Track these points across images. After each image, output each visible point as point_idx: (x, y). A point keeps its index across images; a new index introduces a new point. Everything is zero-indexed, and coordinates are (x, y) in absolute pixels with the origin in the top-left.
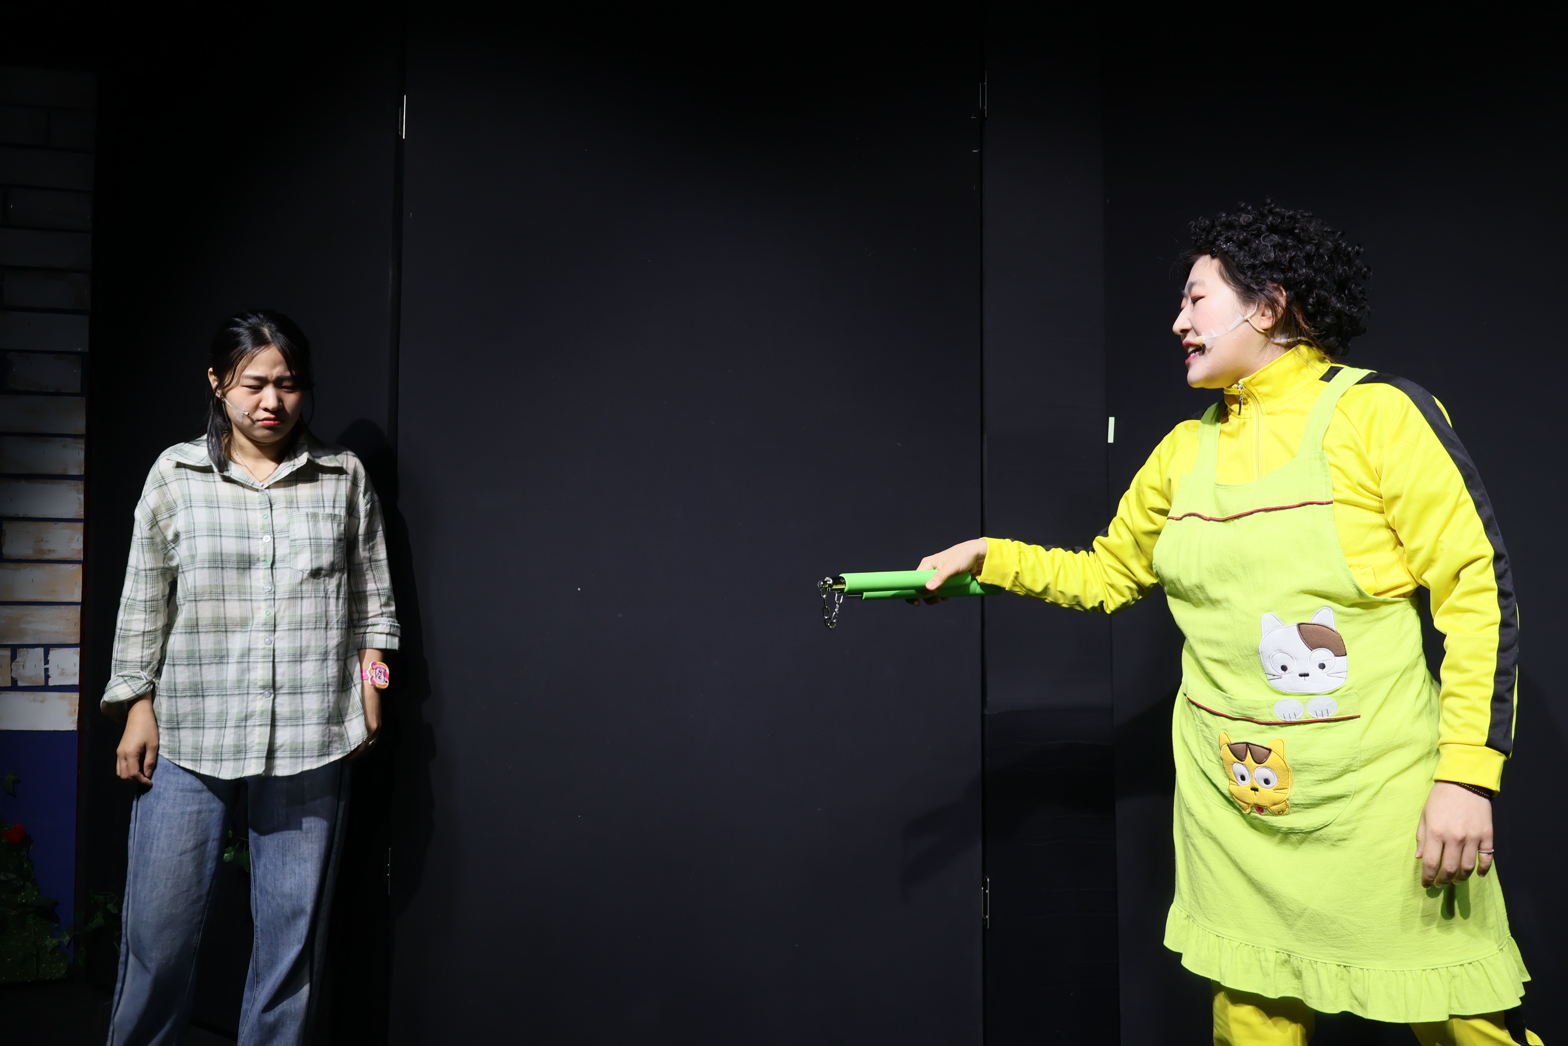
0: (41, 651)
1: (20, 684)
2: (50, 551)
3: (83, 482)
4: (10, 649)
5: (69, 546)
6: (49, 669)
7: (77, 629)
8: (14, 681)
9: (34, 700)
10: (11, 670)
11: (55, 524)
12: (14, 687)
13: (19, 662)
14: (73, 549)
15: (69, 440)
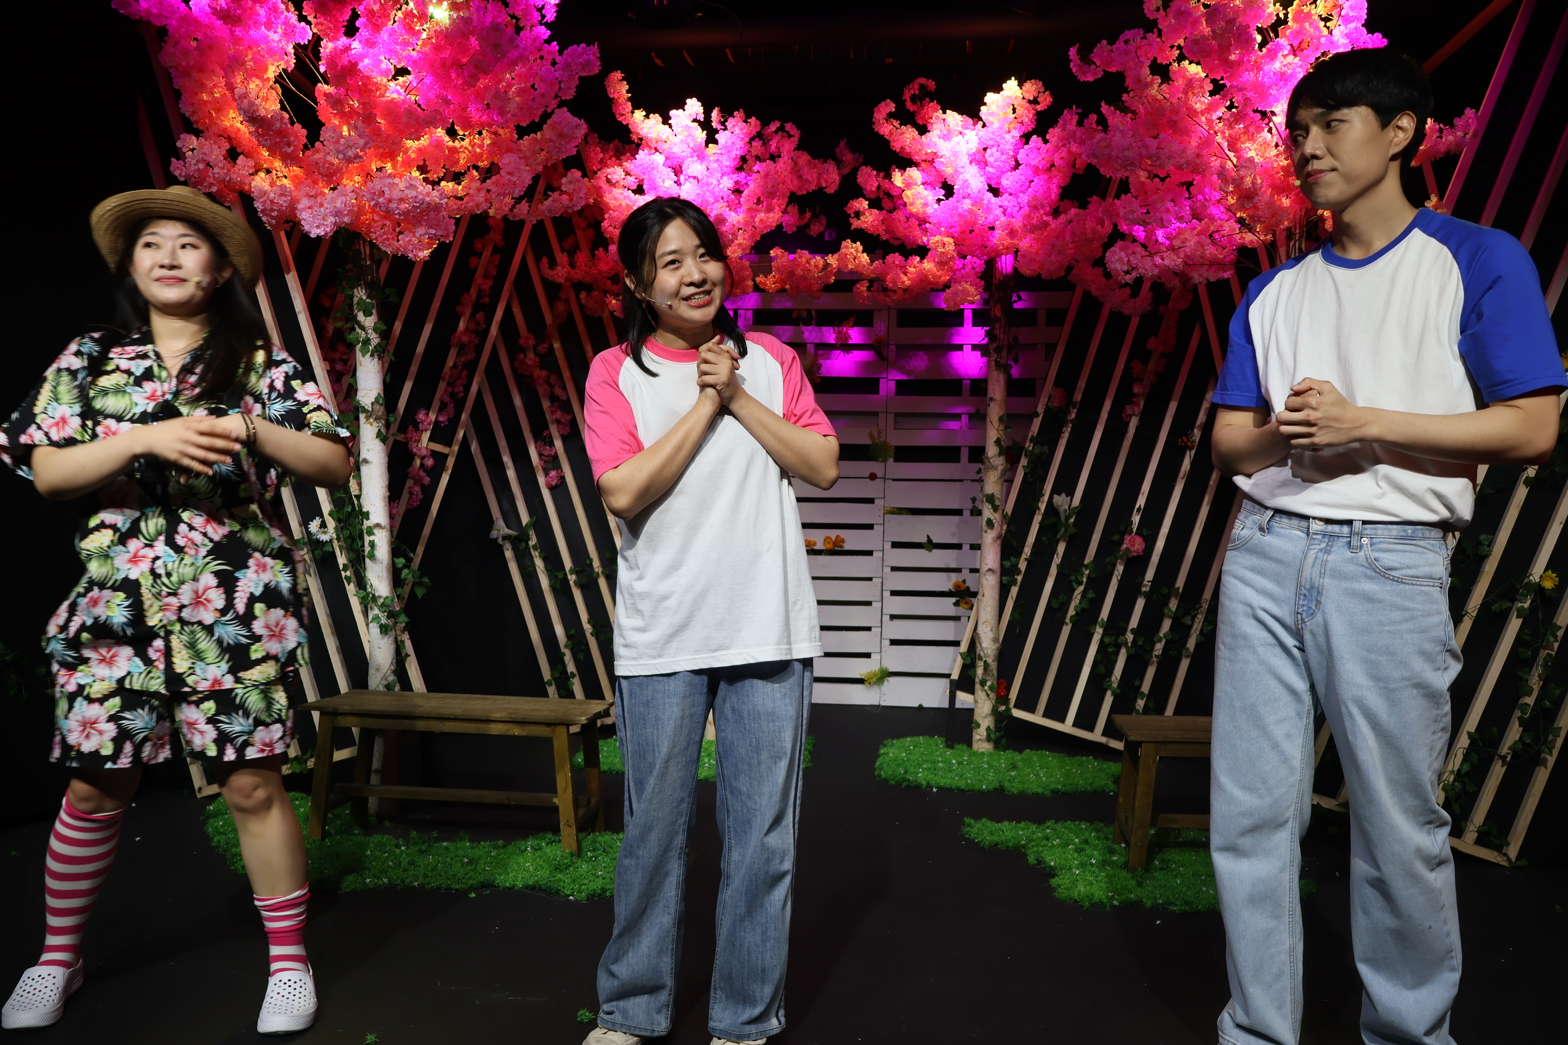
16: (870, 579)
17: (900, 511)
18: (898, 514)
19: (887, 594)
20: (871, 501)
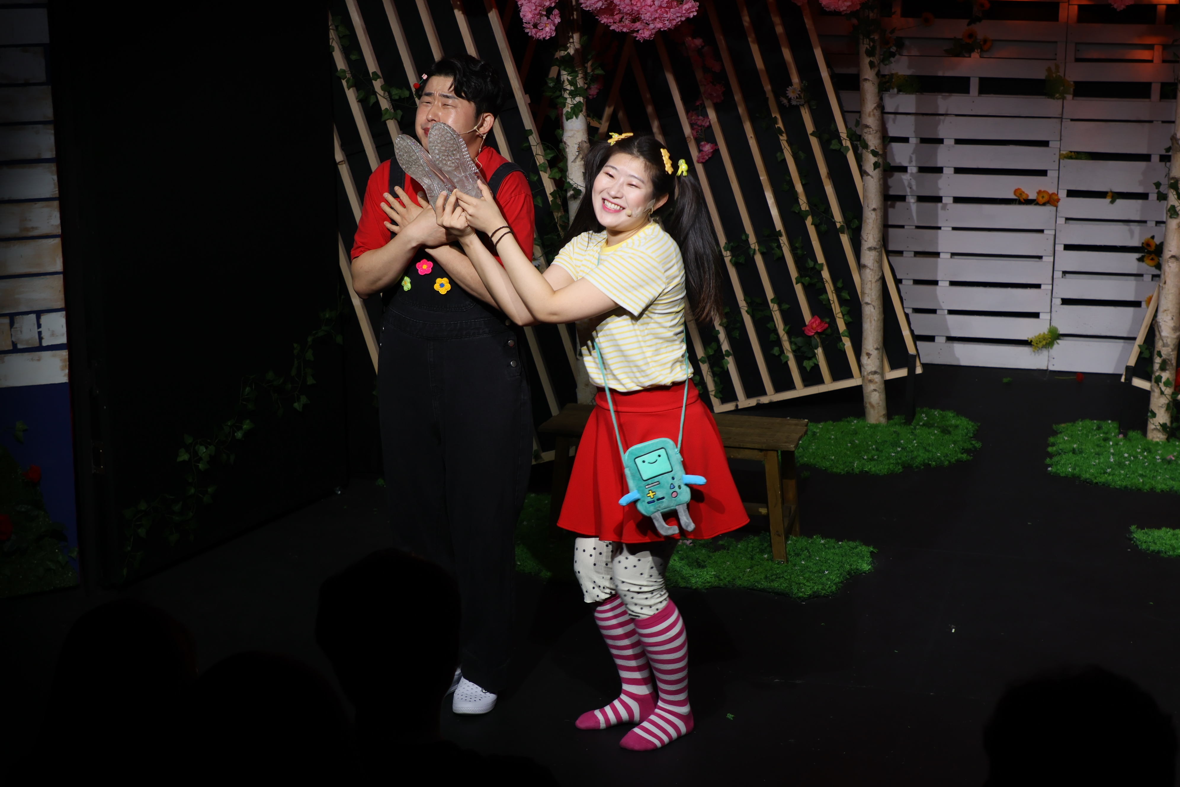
0: (33, 317)
1: (20, 346)
2: (33, 228)
3: (55, 164)
4: (8, 317)
5: (48, 222)
6: (42, 332)
7: (61, 295)
8: (14, 344)
9: (32, 359)
10: (11, 335)
11: (36, 204)
12: (15, 350)
13: (17, 328)
14: (52, 225)
15: (40, 126)
16: (1041, 231)
17: (1077, 155)
18: (1076, 158)
19: (1060, 248)
20: (1045, 144)
